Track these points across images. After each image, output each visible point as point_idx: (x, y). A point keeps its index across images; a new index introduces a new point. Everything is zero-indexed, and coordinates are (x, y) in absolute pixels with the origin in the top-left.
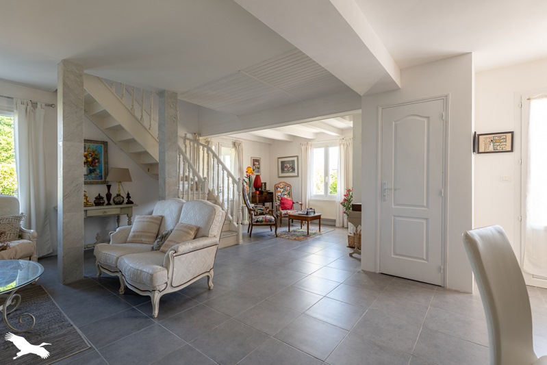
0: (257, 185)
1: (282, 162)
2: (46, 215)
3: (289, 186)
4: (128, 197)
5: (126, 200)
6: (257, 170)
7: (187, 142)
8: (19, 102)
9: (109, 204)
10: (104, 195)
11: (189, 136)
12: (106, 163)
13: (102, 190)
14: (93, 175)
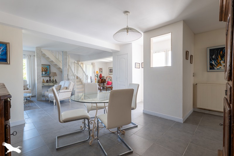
0: (101, 77)
1: (110, 69)
2: (34, 85)
3: (111, 77)
4: (56, 80)
5: (55, 81)
6: (101, 72)
7: (75, 64)
8: (27, 56)
9: (50, 82)
10: (49, 80)
11: (76, 62)
12: (50, 71)
13: (48, 78)
14: (46, 74)
